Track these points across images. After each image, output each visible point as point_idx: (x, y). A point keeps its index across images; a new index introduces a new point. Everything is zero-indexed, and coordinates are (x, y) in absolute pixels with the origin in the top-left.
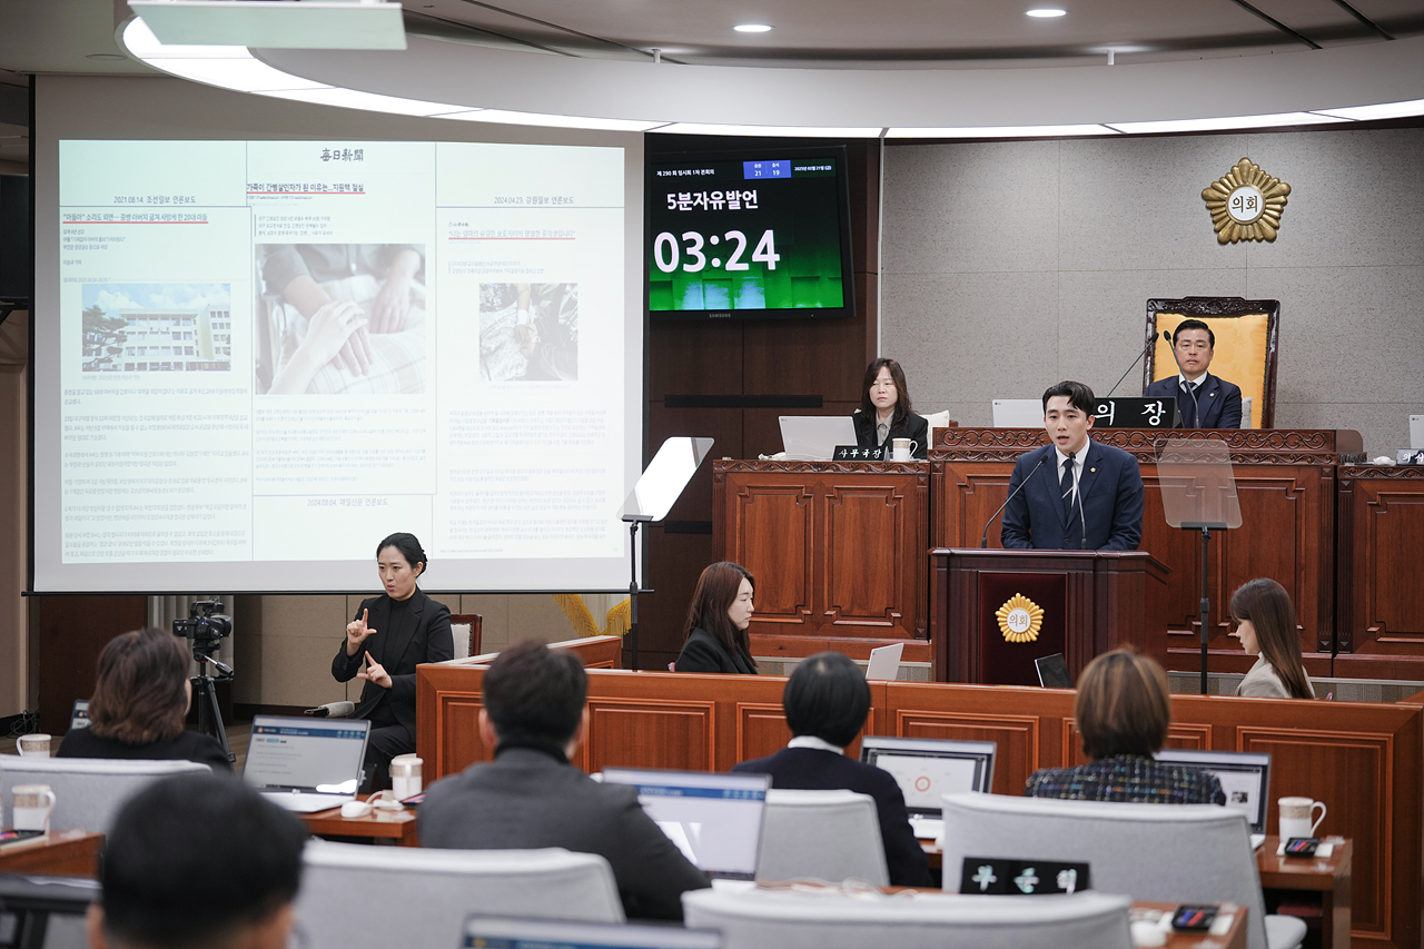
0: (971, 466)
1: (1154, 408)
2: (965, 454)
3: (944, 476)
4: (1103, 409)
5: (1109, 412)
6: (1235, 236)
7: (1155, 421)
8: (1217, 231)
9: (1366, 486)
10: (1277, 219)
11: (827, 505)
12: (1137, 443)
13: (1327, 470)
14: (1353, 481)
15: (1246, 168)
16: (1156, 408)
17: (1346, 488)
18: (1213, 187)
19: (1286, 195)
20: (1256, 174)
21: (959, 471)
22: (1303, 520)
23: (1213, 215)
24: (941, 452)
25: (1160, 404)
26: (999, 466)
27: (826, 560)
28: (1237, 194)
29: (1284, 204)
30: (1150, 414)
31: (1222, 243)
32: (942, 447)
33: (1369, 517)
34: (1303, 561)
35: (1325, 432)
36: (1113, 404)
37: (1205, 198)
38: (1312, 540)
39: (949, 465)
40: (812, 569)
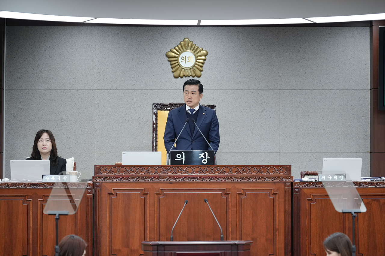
0: (114, 184)
1: (204, 155)
2: (111, 178)
3: (101, 189)
4: (179, 156)
5: (182, 157)
6: (182, 75)
7: (205, 161)
8: (173, 72)
9: (305, 191)
10: (202, 67)
11: (39, 204)
12: (197, 172)
13: (288, 184)
14: (300, 189)
15: (187, 43)
16: (205, 155)
17: (297, 192)
18: (171, 51)
19: (205, 56)
20: (192, 46)
21: (108, 187)
22: (277, 207)
23: (171, 65)
24: (100, 178)
25: (207, 153)
26: (129, 184)
27: (39, 232)
28: (183, 55)
29: (205, 60)
30: (202, 158)
31: (176, 77)
32: (99, 175)
33: (307, 206)
34: (277, 227)
35: (286, 166)
36: (184, 154)
37: (168, 56)
38: (281, 217)
39: (104, 184)
40: (31, 237)
